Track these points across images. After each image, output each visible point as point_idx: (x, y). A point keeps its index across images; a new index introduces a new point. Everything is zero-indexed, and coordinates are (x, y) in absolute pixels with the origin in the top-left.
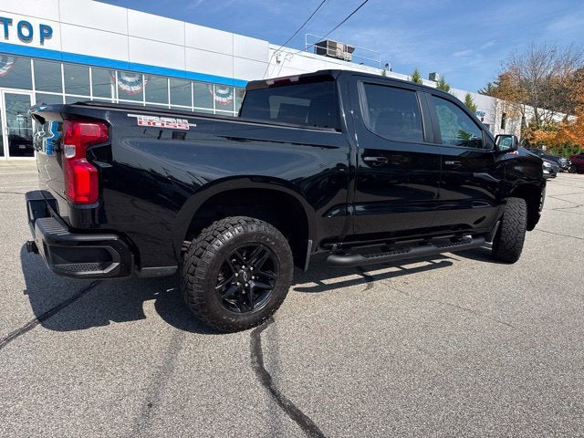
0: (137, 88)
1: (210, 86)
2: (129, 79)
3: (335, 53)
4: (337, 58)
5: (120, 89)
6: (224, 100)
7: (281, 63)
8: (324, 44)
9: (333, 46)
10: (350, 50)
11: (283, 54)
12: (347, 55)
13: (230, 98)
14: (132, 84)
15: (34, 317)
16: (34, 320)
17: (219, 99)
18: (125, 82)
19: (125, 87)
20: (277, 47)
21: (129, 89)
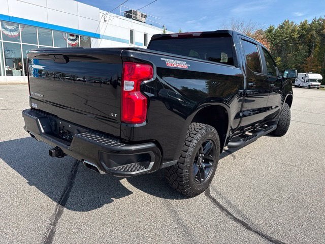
0: (15, 33)
1: (64, 34)
2: (9, 27)
3: (136, 18)
4: (138, 20)
5: (3, 34)
6: (73, 43)
7: (107, 22)
8: (130, 12)
9: (135, 13)
10: (145, 17)
11: (108, 16)
12: (143, 19)
13: (77, 41)
14: (11, 31)
15: (55, 203)
16: (57, 205)
17: (71, 42)
18: (6, 29)
19: (6, 33)
20: (105, 12)
21: (10, 34)
